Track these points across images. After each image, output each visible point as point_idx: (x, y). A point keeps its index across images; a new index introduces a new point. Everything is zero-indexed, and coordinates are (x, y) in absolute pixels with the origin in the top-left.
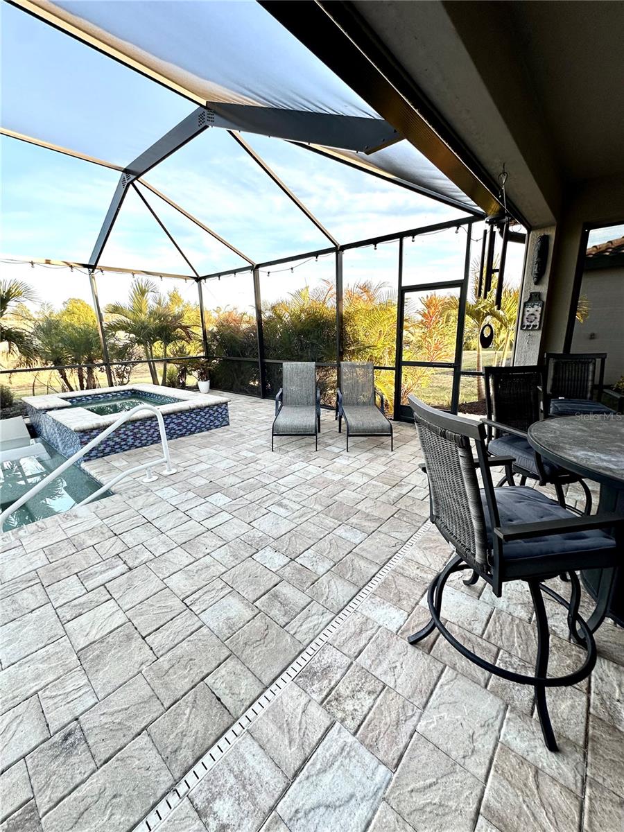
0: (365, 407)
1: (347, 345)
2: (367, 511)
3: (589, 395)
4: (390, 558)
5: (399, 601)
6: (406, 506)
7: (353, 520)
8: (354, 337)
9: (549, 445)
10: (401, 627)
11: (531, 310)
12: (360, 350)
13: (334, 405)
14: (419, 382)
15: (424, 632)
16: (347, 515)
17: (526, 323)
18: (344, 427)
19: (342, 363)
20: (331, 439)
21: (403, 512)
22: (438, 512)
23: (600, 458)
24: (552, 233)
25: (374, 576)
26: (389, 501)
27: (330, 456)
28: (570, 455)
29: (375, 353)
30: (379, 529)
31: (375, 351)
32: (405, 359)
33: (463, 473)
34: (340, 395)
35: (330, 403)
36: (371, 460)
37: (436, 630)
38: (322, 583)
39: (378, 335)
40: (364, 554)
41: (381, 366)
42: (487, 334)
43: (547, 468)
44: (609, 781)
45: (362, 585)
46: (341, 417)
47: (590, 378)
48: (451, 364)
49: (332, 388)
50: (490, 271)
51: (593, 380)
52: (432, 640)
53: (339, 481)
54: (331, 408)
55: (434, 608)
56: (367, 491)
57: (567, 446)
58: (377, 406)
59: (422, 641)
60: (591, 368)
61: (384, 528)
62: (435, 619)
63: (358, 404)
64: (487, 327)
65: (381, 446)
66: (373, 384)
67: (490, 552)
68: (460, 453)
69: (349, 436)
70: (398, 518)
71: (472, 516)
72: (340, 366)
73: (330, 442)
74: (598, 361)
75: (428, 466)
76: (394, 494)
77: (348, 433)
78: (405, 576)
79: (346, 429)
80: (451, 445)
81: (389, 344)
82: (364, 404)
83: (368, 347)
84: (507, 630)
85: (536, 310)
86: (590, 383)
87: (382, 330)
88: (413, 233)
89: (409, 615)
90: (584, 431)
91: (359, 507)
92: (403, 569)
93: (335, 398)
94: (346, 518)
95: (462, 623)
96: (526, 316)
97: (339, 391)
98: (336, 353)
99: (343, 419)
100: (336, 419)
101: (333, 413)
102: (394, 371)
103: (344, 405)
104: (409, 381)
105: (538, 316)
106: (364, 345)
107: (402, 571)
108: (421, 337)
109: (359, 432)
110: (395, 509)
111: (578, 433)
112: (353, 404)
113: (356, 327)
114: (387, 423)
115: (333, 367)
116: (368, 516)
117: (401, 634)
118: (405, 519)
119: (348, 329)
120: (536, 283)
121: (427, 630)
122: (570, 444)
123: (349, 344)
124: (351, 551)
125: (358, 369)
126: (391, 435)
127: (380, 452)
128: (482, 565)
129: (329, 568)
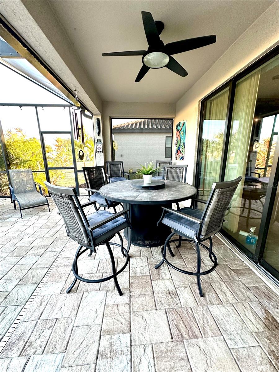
0: (30, 193)
1: (12, 160)
2: (38, 245)
3: (121, 175)
4: (54, 262)
5: (60, 278)
6: (59, 235)
7: (30, 252)
8: (16, 156)
9: (105, 193)
10: (62, 289)
11: (99, 146)
12: (21, 163)
13: (9, 195)
14: (60, 177)
15: (73, 284)
16: (26, 251)
17: (98, 150)
18: (17, 206)
19: (9, 170)
20: (9, 214)
21: (59, 238)
22: (69, 230)
23: (119, 194)
24: (100, 118)
25: (46, 274)
26: (50, 236)
27: (10, 224)
28: (111, 195)
29: (32, 164)
30: (46, 251)
31: (32, 163)
32: (49, 166)
33: (73, 210)
34: (11, 188)
35: (6, 194)
36: (38, 219)
37: (78, 281)
38: (13, 294)
39: (31, 154)
40: (39, 266)
41: (37, 170)
42: (81, 154)
43: (109, 202)
44: (136, 292)
45: (39, 282)
46: (14, 201)
47: (120, 169)
48: (72, 167)
49: (6, 185)
50: (78, 129)
51: (121, 170)
52: (77, 286)
53: (18, 236)
54: (8, 197)
55: (75, 272)
56: (37, 235)
57: (111, 193)
58: (38, 191)
59: (73, 289)
60: (120, 166)
61: (49, 249)
62: (76, 276)
63: (25, 192)
64: (81, 152)
65: (44, 210)
66: (33, 180)
67: (89, 237)
68: (69, 202)
69: (21, 210)
70: (56, 242)
71: (80, 226)
72: (8, 172)
73: (9, 216)
74: (121, 163)
75: (60, 212)
76: (53, 231)
77: (20, 208)
78: (62, 266)
79: (19, 207)
80: (66, 200)
81: (39, 159)
82: (29, 191)
83: (27, 161)
84: (105, 264)
85: (100, 146)
86: (120, 171)
87: (34, 152)
88: (43, 106)
89: (66, 282)
90: (116, 187)
91: (33, 245)
92: (61, 263)
93: (9, 191)
94: (25, 253)
95: (89, 272)
96: (97, 148)
97: (10, 187)
98: (5, 165)
99: (16, 202)
100: (12, 202)
101: (9, 199)
102: (45, 173)
103: (16, 193)
104: (55, 177)
105: (101, 148)
106: (23, 160)
107: (60, 265)
108: (57, 156)
109: (28, 206)
110: (54, 238)
111: (114, 188)
112: (22, 192)
113: (16, 150)
114: (44, 199)
115: (4, 173)
116: (39, 247)
117: (63, 292)
118: (60, 241)
119: (11, 151)
120: (98, 135)
121: (74, 283)
122: (112, 192)
123: (13, 160)
124: (31, 268)
125: (22, 173)
126: (48, 204)
127: (43, 214)
128: (88, 244)
129: (17, 283)
